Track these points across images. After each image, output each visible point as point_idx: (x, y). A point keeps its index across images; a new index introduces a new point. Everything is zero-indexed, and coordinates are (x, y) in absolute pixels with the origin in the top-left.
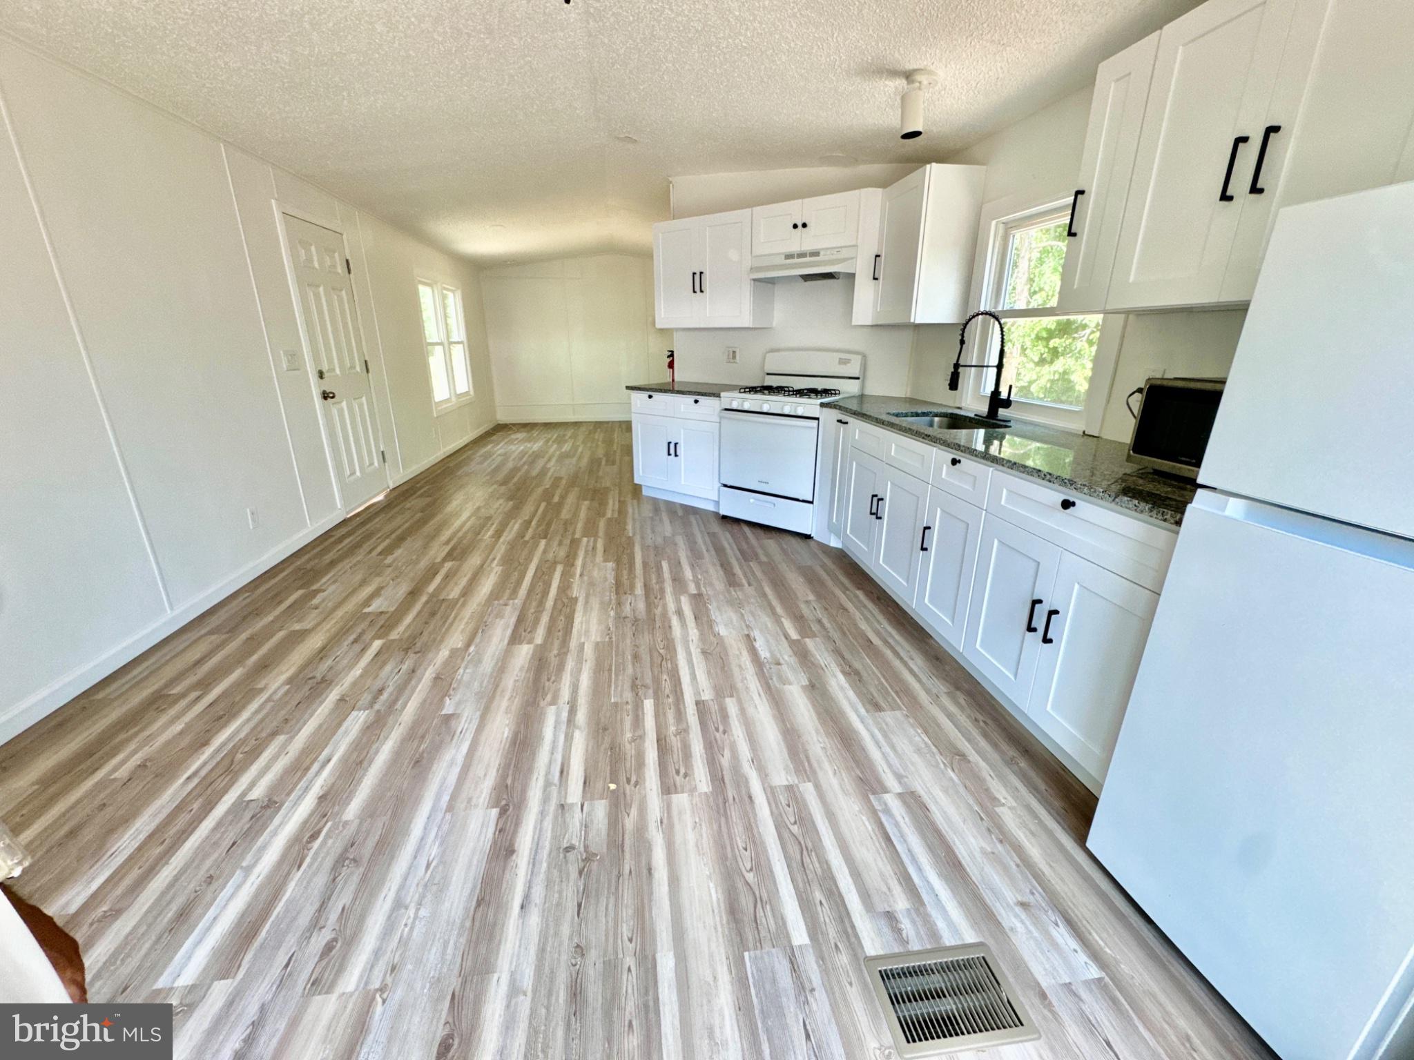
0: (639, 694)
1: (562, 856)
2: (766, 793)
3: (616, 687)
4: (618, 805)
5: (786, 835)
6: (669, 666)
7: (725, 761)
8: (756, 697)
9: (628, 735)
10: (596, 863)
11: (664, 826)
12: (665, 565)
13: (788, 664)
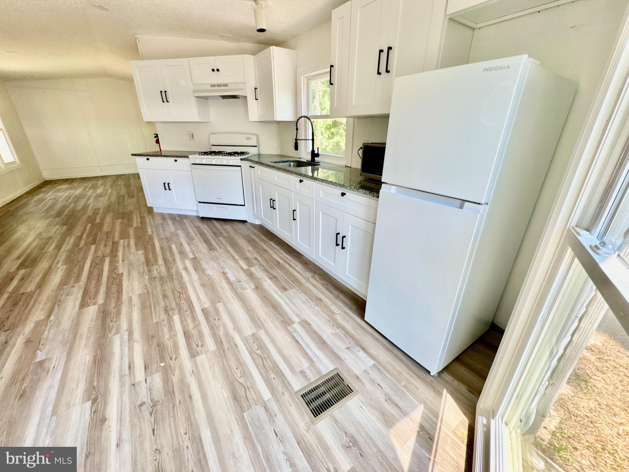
0: (170, 314)
1: (138, 410)
2: (243, 341)
3: (156, 314)
4: (166, 372)
5: (255, 356)
6: (184, 296)
7: (221, 333)
8: (232, 300)
9: (167, 336)
10: (159, 406)
11: (194, 373)
12: (174, 247)
13: (244, 280)
